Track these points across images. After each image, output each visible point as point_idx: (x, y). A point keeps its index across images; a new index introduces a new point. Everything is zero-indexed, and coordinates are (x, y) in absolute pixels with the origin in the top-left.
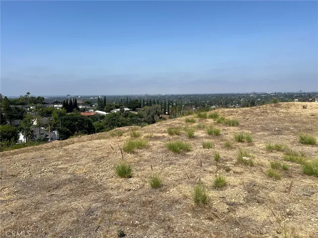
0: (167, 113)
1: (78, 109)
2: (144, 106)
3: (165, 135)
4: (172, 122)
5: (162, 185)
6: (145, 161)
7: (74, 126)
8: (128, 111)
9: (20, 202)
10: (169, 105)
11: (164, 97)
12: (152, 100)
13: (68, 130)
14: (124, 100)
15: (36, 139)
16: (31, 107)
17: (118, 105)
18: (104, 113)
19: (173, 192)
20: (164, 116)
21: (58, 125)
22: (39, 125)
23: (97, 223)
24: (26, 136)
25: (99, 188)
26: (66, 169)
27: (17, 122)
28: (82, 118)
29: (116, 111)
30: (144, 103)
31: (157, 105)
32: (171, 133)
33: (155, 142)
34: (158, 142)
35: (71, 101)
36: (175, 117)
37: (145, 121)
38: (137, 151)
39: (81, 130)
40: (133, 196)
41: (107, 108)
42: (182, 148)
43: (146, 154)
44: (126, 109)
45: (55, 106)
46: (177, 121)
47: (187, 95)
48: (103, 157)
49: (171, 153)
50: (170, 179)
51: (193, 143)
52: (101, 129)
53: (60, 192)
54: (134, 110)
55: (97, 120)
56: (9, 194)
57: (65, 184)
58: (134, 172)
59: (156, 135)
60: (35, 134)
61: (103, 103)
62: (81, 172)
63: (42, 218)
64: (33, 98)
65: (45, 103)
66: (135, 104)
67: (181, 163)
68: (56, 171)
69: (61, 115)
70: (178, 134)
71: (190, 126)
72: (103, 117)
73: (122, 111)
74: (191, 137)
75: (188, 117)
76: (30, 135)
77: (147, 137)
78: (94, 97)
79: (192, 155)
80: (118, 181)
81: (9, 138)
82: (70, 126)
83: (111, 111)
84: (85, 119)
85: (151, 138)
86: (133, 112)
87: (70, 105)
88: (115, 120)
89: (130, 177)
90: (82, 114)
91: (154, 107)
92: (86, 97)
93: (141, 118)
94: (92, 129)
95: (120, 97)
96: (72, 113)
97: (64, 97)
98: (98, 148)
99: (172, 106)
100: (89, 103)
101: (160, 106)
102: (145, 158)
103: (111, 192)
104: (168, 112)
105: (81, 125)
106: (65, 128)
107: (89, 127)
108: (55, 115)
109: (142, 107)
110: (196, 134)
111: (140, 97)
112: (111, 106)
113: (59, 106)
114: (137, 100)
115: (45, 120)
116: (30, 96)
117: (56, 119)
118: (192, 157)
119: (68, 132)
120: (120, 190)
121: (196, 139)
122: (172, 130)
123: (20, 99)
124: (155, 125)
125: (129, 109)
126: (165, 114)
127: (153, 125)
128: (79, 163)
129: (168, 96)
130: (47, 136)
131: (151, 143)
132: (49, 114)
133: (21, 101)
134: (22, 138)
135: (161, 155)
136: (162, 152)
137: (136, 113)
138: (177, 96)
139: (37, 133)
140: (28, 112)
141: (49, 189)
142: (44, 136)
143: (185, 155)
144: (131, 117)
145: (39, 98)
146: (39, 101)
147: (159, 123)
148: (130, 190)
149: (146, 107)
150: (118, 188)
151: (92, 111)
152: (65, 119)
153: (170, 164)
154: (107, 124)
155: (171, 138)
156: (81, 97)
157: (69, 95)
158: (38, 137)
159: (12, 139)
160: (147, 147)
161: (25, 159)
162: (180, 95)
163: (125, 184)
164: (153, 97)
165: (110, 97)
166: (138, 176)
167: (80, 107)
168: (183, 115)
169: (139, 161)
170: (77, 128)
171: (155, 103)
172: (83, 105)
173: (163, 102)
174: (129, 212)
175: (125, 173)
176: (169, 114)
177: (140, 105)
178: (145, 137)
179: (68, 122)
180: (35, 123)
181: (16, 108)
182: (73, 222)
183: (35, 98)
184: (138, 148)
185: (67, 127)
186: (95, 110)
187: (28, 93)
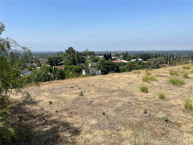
0: (168, 63)
1: (111, 59)
2: (152, 57)
3: (168, 75)
4: (173, 68)
5: (166, 98)
6: (155, 87)
7: (109, 68)
8: (141, 61)
9: (99, 95)
10: (170, 58)
11: (167, 52)
12: (158, 54)
13: (106, 70)
14: (139, 54)
15: (90, 74)
16: (88, 57)
17: (135, 56)
18: (126, 62)
19: (172, 102)
20: (166, 65)
21: (101, 67)
22: (92, 67)
23: (133, 107)
24: (86, 72)
25: (132, 95)
26: (115, 86)
27: (82, 64)
28: (114, 64)
29: (133, 61)
30: (152, 56)
31: (161, 58)
32: (172, 74)
33: (161, 78)
34: (163, 78)
35: (108, 54)
36: (175, 65)
37: (152, 67)
38: (150, 81)
39: (113, 70)
40: (150, 100)
41: (128, 59)
42: (179, 83)
43: (156, 84)
44: (140, 59)
45: (100, 56)
46: (176, 68)
47: (186, 51)
48: (131, 83)
49: (171, 84)
50: (170, 96)
51: (187, 81)
52: (124, 71)
53: (114, 94)
54: (145, 60)
55: (122, 65)
56: (94, 92)
57: (116, 91)
58: (149, 90)
59: (162, 74)
60: (90, 71)
61: (126, 56)
62: (122, 87)
63: (109, 102)
64: (89, 52)
65: (95, 55)
66: (146, 56)
67: (178, 90)
68: (111, 86)
69: (103, 61)
70: (177, 75)
71: (185, 71)
72: (125, 64)
73: (137, 61)
74: (186, 77)
75: (185, 65)
76: (87, 72)
77: (156, 75)
78: (120, 52)
79: (186, 87)
80: (141, 94)
81: (79, 72)
82: (107, 68)
83: (130, 60)
84: (115, 65)
85: (158, 76)
86: (144, 62)
87: (108, 56)
88: (132, 66)
89: (147, 93)
90: (113, 61)
91: (159, 58)
92: (116, 52)
93: (149, 65)
94: (119, 70)
95: (136, 52)
96: (108, 61)
97: (105, 52)
98: (128, 78)
99: (173, 59)
100: (117, 55)
101: (163, 58)
102: (155, 85)
103: (138, 97)
104: (170, 62)
105: (113, 68)
106: (104, 69)
107: (117, 69)
108: (99, 61)
109: (150, 58)
110: (189, 76)
111: (150, 52)
112: (130, 57)
113: (102, 57)
114: (147, 54)
115: (95, 64)
116: (88, 51)
117: (100, 64)
118: (185, 88)
119: (106, 71)
120: (143, 97)
121: (190, 79)
122: (173, 73)
123: (83, 52)
124: (161, 69)
125: (141, 60)
126: (167, 64)
127: (159, 69)
128: (120, 84)
129: (170, 51)
130: (95, 72)
131: (158, 78)
132: (96, 61)
133: (84, 54)
134: (84, 73)
135: (165, 85)
136: (166, 83)
137: (146, 62)
138: (177, 51)
139: (91, 71)
140: (87, 60)
141: (109, 92)
142: (94, 72)
143: (180, 86)
144: (143, 64)
145: (92, 52)
146: (92, 54)
147: (163, 68)
148: (148, 98)
149: (153, 58)
150: (142, 96)
151: (119, 60)
152: (105, 64)
153: (171, 90)
154: (127, 68)
155: (172, 77)
156: (113, 52)
157: (107, 51)
158: (91, 73)
159: (80, 73)
160: (156, 81)
161: (95, 80)
162: (179, 51)
163: (145, 95)
164: (159, 52)
165: (130, 52)
166: (152, 93)
167: (113, 58)
168: (181, 64)
169: (151, 86)
170: (111, 69)
171: (160, 56)
172: (114, 56)
173: (166, 55)
174: (148, 105)
175: (145, 90)
176: (170, 64)
177: (149, 57)
178: (154, 75)
179: (106, 66)
180: (90, 65)
181: (82, 57)
182: (123, 105)
183: (90, 52)
184: (151, 80)
185: (105, 68)
186: (121, 60)
187: (87, 50)
